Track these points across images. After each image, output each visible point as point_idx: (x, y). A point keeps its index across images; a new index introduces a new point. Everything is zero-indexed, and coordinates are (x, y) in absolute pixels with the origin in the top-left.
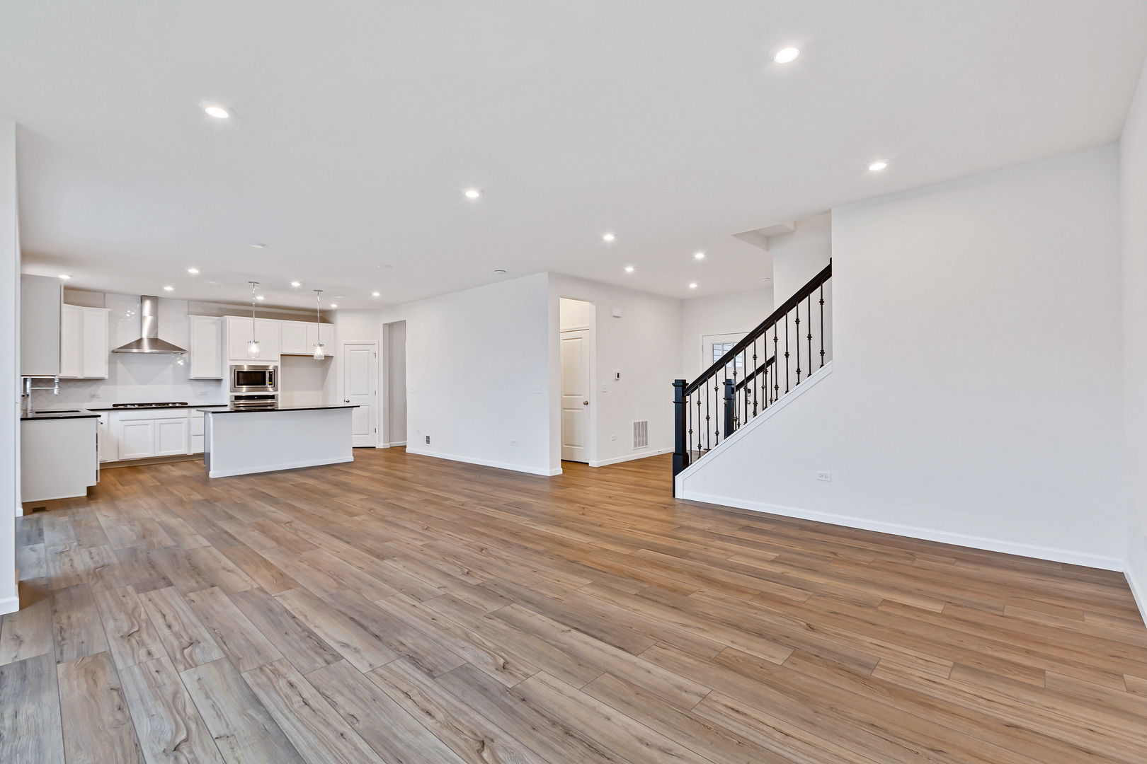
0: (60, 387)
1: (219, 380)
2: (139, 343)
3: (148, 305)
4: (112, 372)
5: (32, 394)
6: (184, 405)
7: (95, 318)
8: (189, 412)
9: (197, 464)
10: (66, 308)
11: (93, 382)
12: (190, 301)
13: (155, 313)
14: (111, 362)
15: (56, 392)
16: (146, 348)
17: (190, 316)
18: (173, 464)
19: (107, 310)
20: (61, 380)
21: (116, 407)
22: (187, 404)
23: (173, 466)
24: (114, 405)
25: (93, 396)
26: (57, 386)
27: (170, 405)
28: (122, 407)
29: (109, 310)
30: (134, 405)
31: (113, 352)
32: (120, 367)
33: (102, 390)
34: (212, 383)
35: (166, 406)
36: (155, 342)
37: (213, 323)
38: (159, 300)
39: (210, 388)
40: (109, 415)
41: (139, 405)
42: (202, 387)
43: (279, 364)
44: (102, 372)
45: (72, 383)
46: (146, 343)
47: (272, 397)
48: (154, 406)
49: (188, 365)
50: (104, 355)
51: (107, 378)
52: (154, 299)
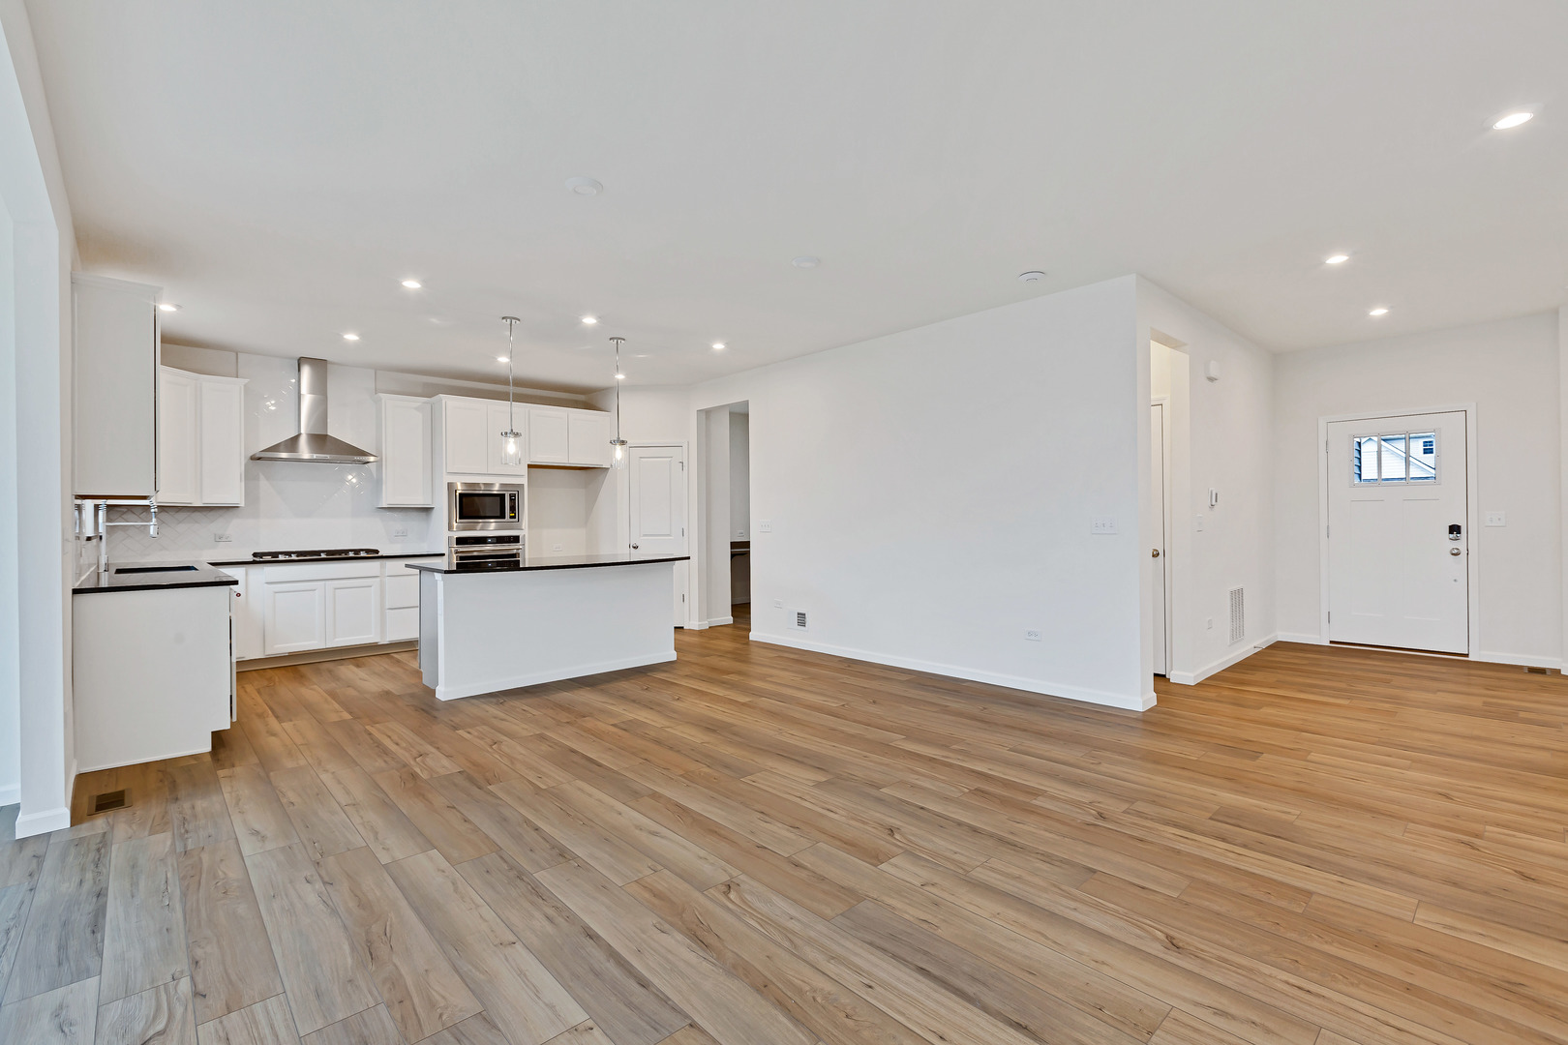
0: (161, 522)
1: (427, 510)
2: (292, 443)
3: (306, 372)
4: (251, 494)
5: (107, 532)
6: (372, 555)
7: (222, 393)
8: (382, 567)
9: (398, 661)
10: (166, 374)
11: (221, 512)
12: (379, 369)
13: (320, 388)
14: (249, 477)
15: (152, 531)
16: (305, 451)
17: (381, 395)
18: (357, 662)
19: (241, 382)
20: (162, 508)
21: (260, 559)
22: (377, 552)
23: (358, 666)
24: (255, 555)
25: (219, 539)
26: (154, 520)
27: (351, 554)
28: (269, 558)
29: (247, 381)
30: (289, 554)
31: (255, 458)
32: (264, 484)
33: (233, 526)
34: (415, 514)
35: (343, 556)
36: (320, 440)
37: (417, 409)
38: (329, 366)
39: (414, 523)
40: (247, 574)
41: (299, 553)
42: (397, 522)
43: (524, 481)
44: (234, 495)
45: (181, 515)
46: (303, 441)
47: (516, 539)
48: (323, 556)
49: (378, 483)
50: (238, 465)
51: (242, 505)
52: (320, 365)
